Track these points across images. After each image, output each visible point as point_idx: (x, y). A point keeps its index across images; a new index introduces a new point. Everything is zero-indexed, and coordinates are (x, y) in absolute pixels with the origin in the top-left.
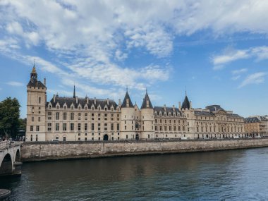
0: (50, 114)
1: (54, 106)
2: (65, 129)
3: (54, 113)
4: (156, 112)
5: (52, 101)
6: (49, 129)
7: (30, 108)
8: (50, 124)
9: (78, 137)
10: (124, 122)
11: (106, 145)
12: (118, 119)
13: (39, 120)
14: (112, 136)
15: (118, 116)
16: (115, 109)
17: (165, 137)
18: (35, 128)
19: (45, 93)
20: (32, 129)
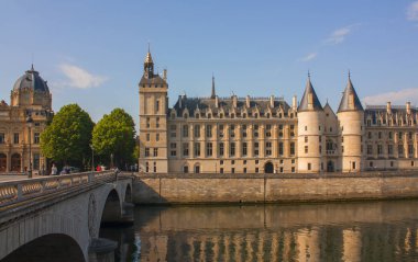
0: (174, 127)
1: (180, 114)
2: (197, 153)
3: (180, 126)
4: (369, 118)
5: (176, 106)
6: (174, 153)
7: (144, 120)
8: (174, 145)
9: (219, 166)
10: (303, 139)
11: (268, 181)
12: (292, 134)
13: (158, 139)
14: (280, 165)
15: (292, 127)
16: (286, 114)
17: (389, 166)
18: (151, 151)
19: (166, 93)
20: (147, 154)
